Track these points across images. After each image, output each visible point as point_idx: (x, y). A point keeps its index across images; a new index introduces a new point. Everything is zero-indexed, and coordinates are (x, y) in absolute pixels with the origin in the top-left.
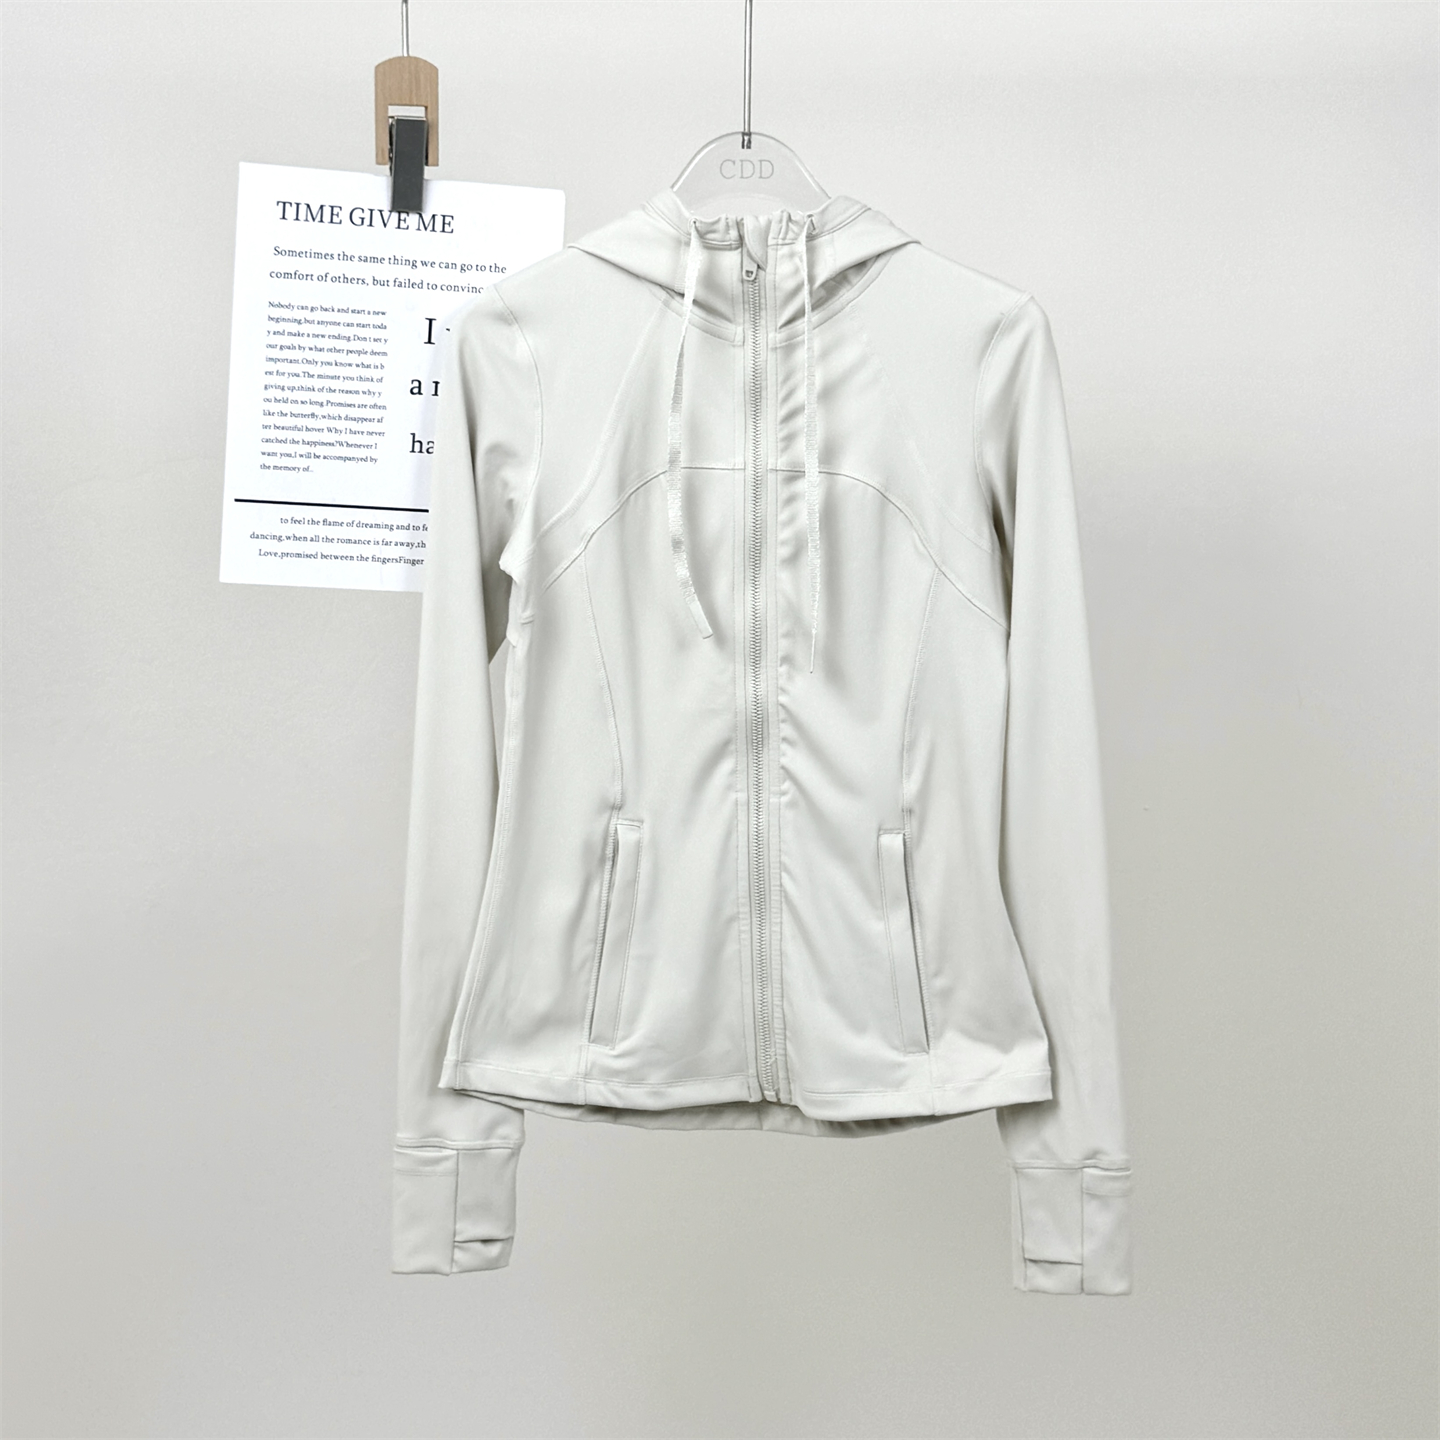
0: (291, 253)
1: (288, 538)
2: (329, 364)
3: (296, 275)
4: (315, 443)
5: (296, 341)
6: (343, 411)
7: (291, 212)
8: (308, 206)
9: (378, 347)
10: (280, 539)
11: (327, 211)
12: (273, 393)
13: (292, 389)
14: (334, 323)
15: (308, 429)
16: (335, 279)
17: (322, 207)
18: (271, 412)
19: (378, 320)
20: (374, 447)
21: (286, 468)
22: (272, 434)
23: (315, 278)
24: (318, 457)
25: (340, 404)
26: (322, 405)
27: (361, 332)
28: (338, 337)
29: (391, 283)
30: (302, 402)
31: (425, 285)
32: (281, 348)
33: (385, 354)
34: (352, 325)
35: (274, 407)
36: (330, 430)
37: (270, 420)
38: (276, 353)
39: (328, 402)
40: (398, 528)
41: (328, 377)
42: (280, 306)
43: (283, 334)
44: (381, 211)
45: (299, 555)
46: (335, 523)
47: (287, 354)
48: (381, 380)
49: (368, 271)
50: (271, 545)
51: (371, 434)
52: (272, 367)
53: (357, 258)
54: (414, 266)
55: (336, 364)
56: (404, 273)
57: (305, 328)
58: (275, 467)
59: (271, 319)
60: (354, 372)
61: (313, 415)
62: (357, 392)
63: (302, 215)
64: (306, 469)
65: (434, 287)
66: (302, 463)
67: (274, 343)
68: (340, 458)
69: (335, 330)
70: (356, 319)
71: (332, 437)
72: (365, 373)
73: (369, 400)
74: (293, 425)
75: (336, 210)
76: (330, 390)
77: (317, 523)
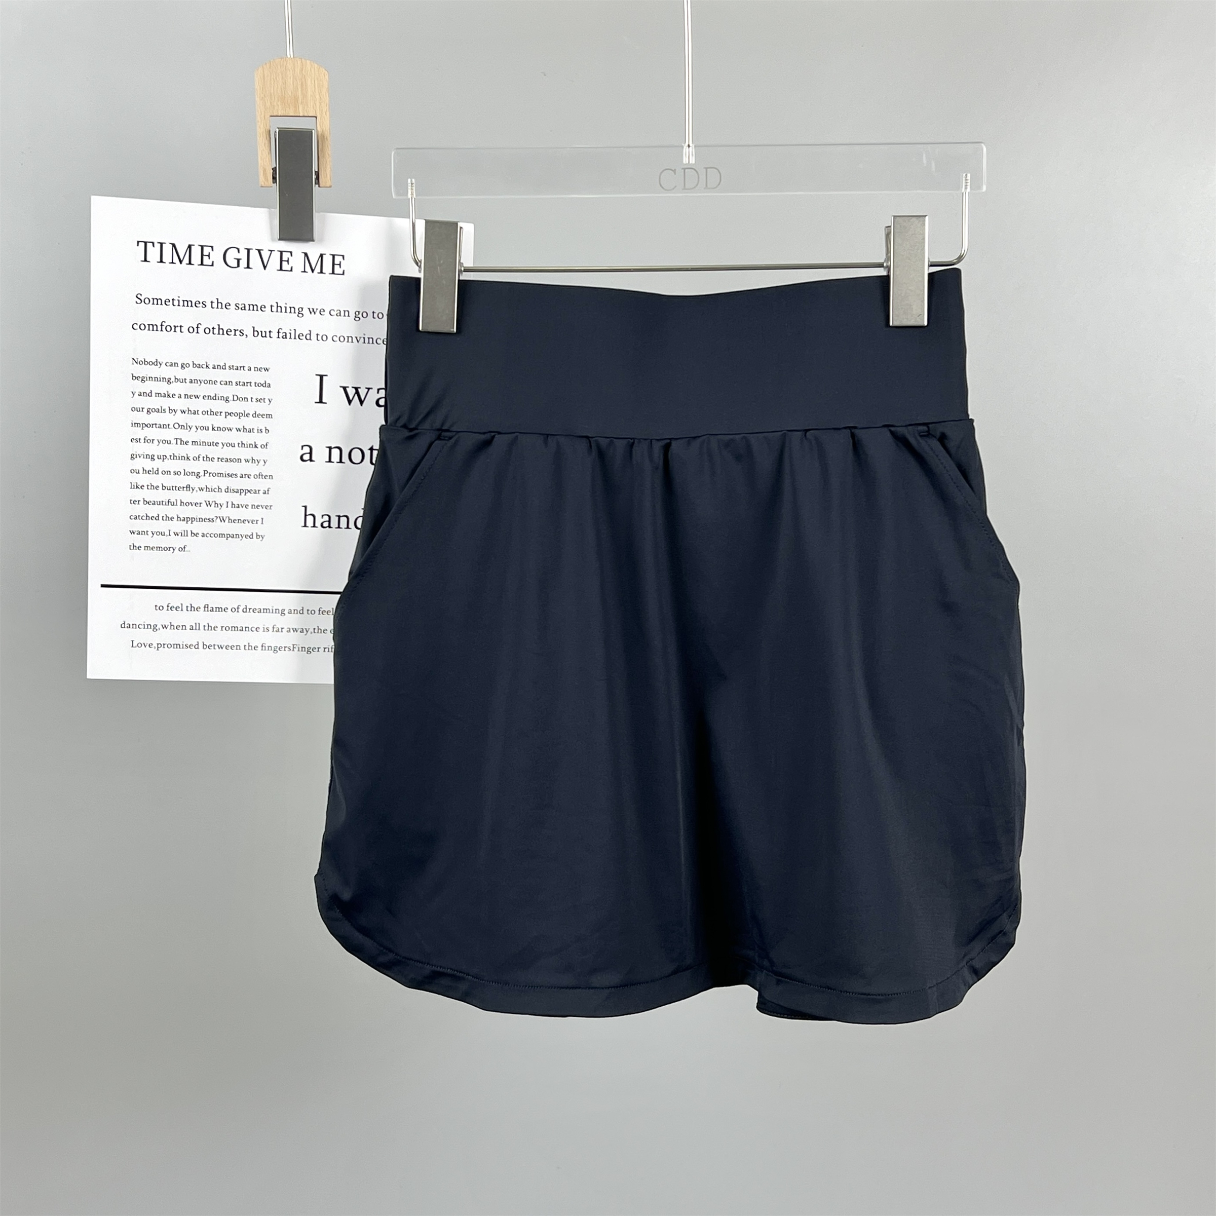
0: (157, 301)
1: (165, 627)
2: (205, 428)
3: (163, 327)
4: (193, 520)
5: (165, 403)
6: (224, 483)
7: (154, 253)
8: (174, 245)
9: (262, 408)
10: (155, 628)
11: (196, 252)
12: (140, 463)
13: (164, 458)
14: (210, 382)
15: (182, 504)
16: (209, 331)
17: (190, 247)
18: (140, 484)
19: (260, 377)
20: (260, 522)
21: (159, 549)
22: (141, 510)
23: (185, 329)
24: (196, 535)
25: (220, 475)
26: (198, 476)
27: (242, 391)
28: (214, 398)
29: (274, 334)
30: (175, 473)
31: (314, 337)
32: (149, 411)
33: (269, 416)
34: (231, 383)
35: (143, 479)
36: (208, 504)
37: (139, 495)
38: (143, 418)
39: (205, 472)
40: (290, 613)
41: (204, 443)
42: (145, 362)
43: (150, 395)
44: (259, 251)
45: (177, 646)
46: (219, 609)
47: (154, 418)
48: (265, 446)
49: (245, 320)
50: (146, 636)
51: (257, 507)
52: (140, 433)
53: (233, 307)
54: (300, 313)
55: (213, 429)
56: (289, 322)
57: (175, 388)
58: (146, 548)
59: (134, 378)
60: (235, 437)
61: (188, 488)
62: (239, 460)
63: (167, 257)
64: (183, 549)
65: (325, 338)
66: (177, 542)
67: (140, 406)
68: (221, 535)
69: (211, 390)
70: (234, 376)
71: (212, 512)
72: (248, 438)
73: (253, 469)
74: (165, 499)
75: (207, 251)
76: (207, 458)
77: (198, 609)
